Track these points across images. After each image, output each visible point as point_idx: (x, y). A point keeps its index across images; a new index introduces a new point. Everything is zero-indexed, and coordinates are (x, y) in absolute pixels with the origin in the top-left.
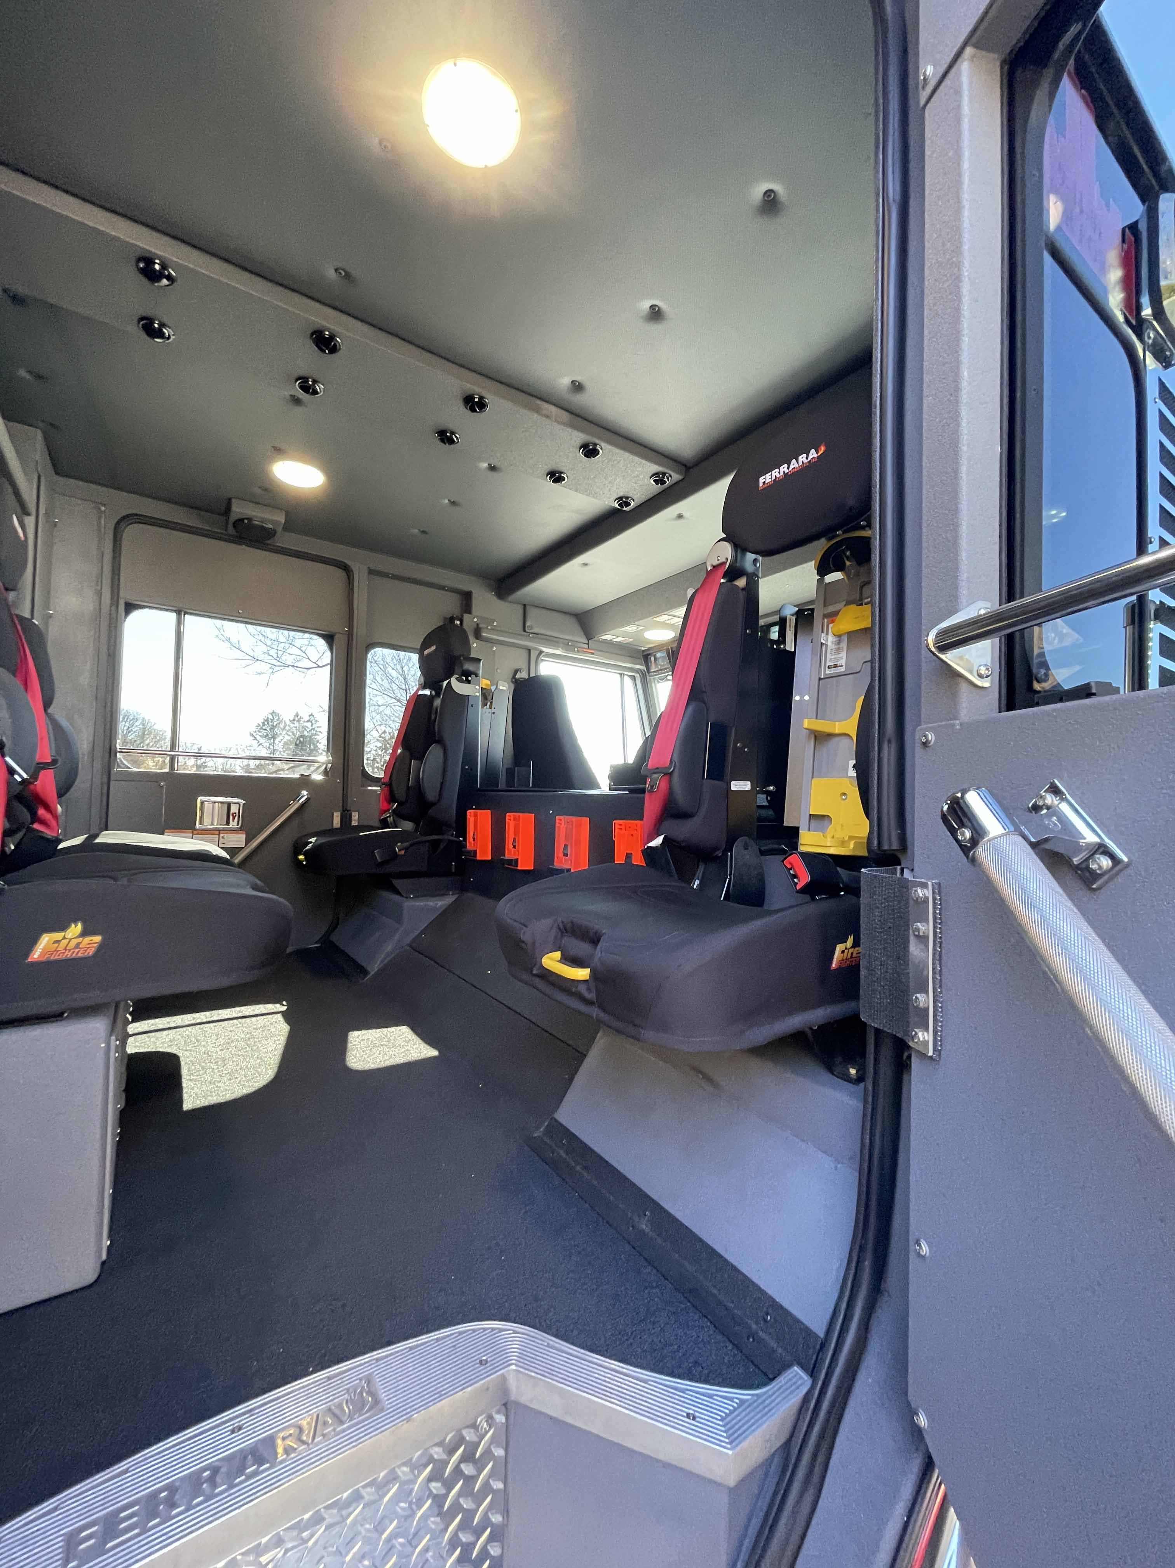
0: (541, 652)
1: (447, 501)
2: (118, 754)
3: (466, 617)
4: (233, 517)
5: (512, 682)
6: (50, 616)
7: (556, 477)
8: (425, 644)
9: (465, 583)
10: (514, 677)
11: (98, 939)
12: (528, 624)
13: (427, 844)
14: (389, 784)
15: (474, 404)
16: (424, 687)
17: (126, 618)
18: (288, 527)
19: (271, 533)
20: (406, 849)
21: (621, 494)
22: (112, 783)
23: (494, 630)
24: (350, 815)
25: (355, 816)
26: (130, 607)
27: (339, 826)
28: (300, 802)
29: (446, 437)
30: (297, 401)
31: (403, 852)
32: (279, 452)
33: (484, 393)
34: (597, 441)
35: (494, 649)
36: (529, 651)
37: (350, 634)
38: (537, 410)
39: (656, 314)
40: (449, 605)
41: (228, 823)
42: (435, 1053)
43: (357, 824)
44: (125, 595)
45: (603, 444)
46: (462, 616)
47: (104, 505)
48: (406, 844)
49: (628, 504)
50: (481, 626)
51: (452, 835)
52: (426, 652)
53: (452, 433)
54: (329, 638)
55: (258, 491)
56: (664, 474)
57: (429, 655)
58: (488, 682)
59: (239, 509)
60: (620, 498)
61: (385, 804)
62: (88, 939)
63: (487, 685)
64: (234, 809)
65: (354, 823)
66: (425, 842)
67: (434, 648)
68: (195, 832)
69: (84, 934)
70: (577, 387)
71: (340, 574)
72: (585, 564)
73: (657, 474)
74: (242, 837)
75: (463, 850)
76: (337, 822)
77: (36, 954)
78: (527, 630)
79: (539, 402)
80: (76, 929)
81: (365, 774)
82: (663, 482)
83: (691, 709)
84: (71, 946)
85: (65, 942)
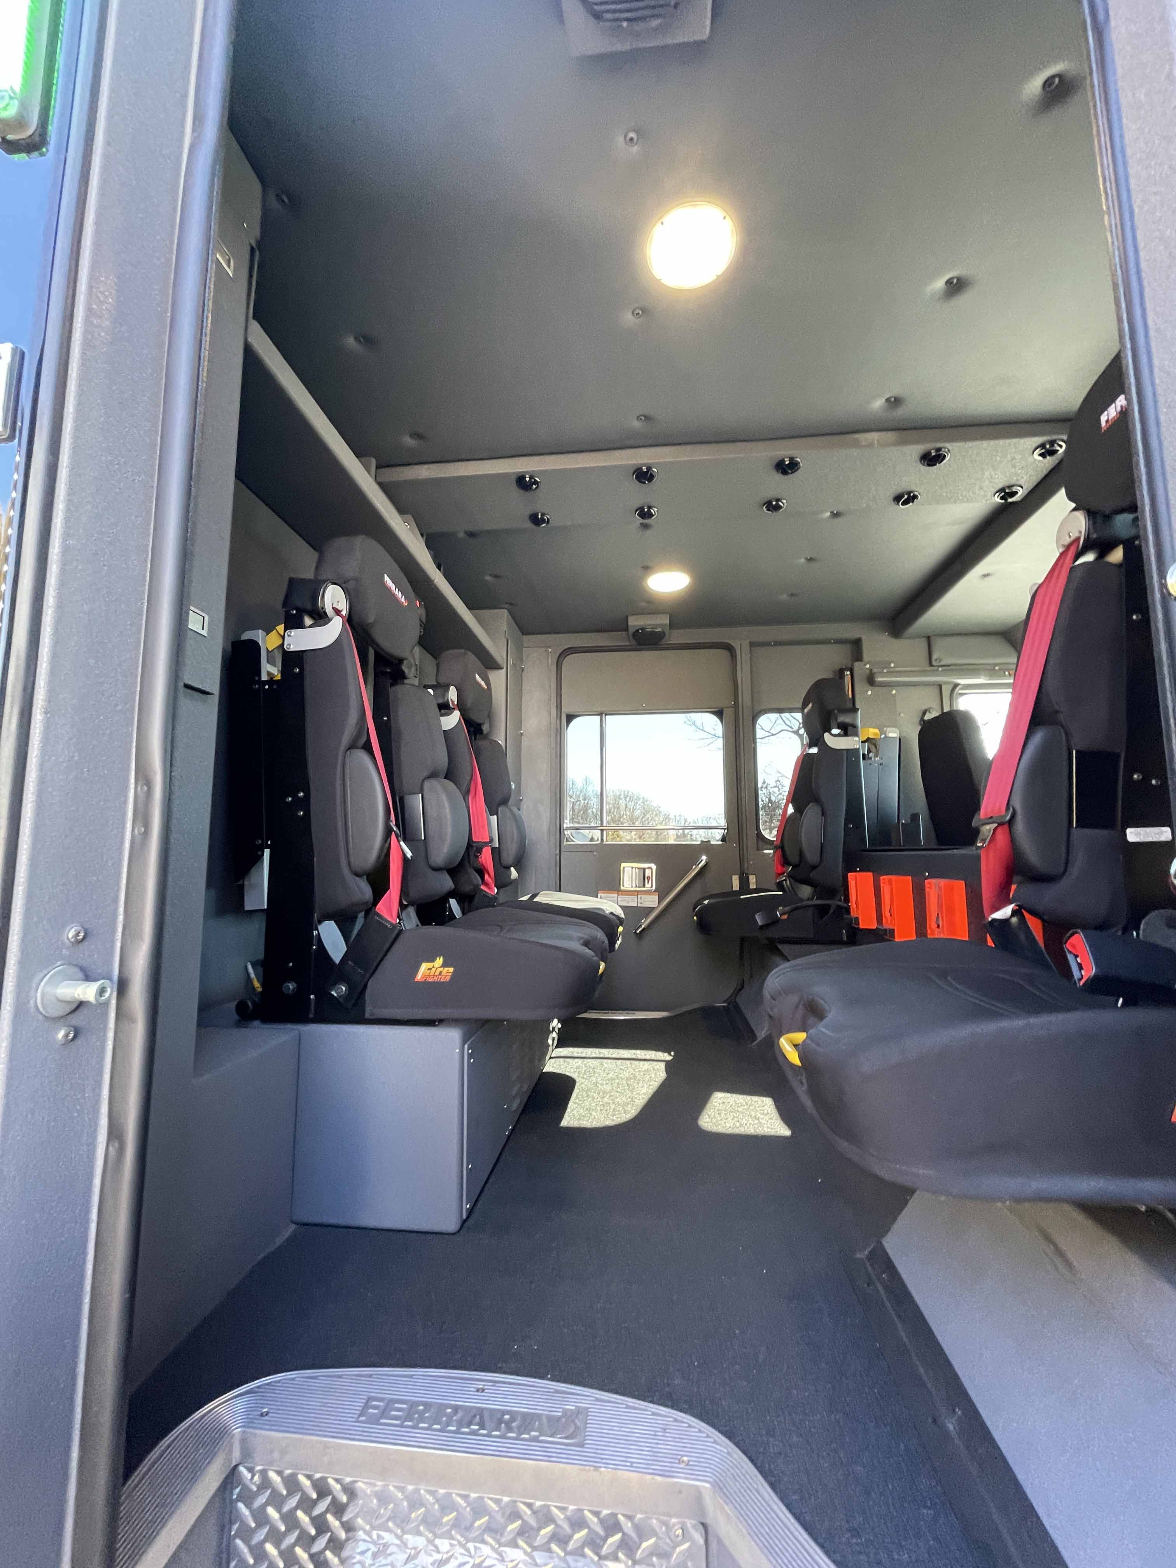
0: (956, 685)
1: (803, 560)
2: (565, 832)
3: (857, 665)
4: (631, 630)
5: (920, 724)
6: (522, 734)
7: (907, 498)
8: (805, 705)
9: (850, 631)
10: (922, 719)
11: (451, 970)
12: (934, 657)
13: (811, 909)
14: (780, 847)
15: (787, 467)
16: (811, 745)
17: (568, 726)
18: (672, 626)
19: (660, 636)
20: (789, 913)
21: (1000, 486)
22: (562, 853)
23: (891, 673)
24: (748, 879)
25: (752, 879)
26: (570, 718)
27: (738, 889)
28: (700, 866)
29: (773, 506)
30: (645, 527)
31: (785, 917)
32: (647, 569)
33: (791, 453)
34: (939, 445)
35: (894, 692)
36: (940, 686)
37: (736, 705)
38: (856, 444)
39: (956, 287)
40: (835, 657)
41: (644, 886)
42: (786, 1132)
43: (755, 887)
44: (566, 710)
45: (948, 445)
46: (852, 665)
47: (550, 647)
48: (787, 909)
49: (1014, 494)
50: (875, 670)
51: (840, 900)
52: (806, 711)
53: (778, 500)
54: (719, 714)
55: (644, 604)
56: (1052, 443)
57: (809, 712)
58: (877, 731)
59: (634, 622)
60: (1002, 490)
61: (780, 867)
62: (446, 969)
63: (875, 734)
64: (648, 873)
65: (752, 885)
66: (809, 906)
67: (810, 705)
68: (620, 893)
69: (444, 965)
70: (895, 402)
71: (723, 654)
72: (986, 576)
73: (1042, 446)
74: (656, 898)
75: (846, 916)
76: (736, 886)
77: (419, 977)
78: (934, 663)
79: (856, 436)
80: (439, 961)
81: (760, 836)
82: (1052, 453)
83: (1038, 738)
84: (437, 973)
85: (434, 970)
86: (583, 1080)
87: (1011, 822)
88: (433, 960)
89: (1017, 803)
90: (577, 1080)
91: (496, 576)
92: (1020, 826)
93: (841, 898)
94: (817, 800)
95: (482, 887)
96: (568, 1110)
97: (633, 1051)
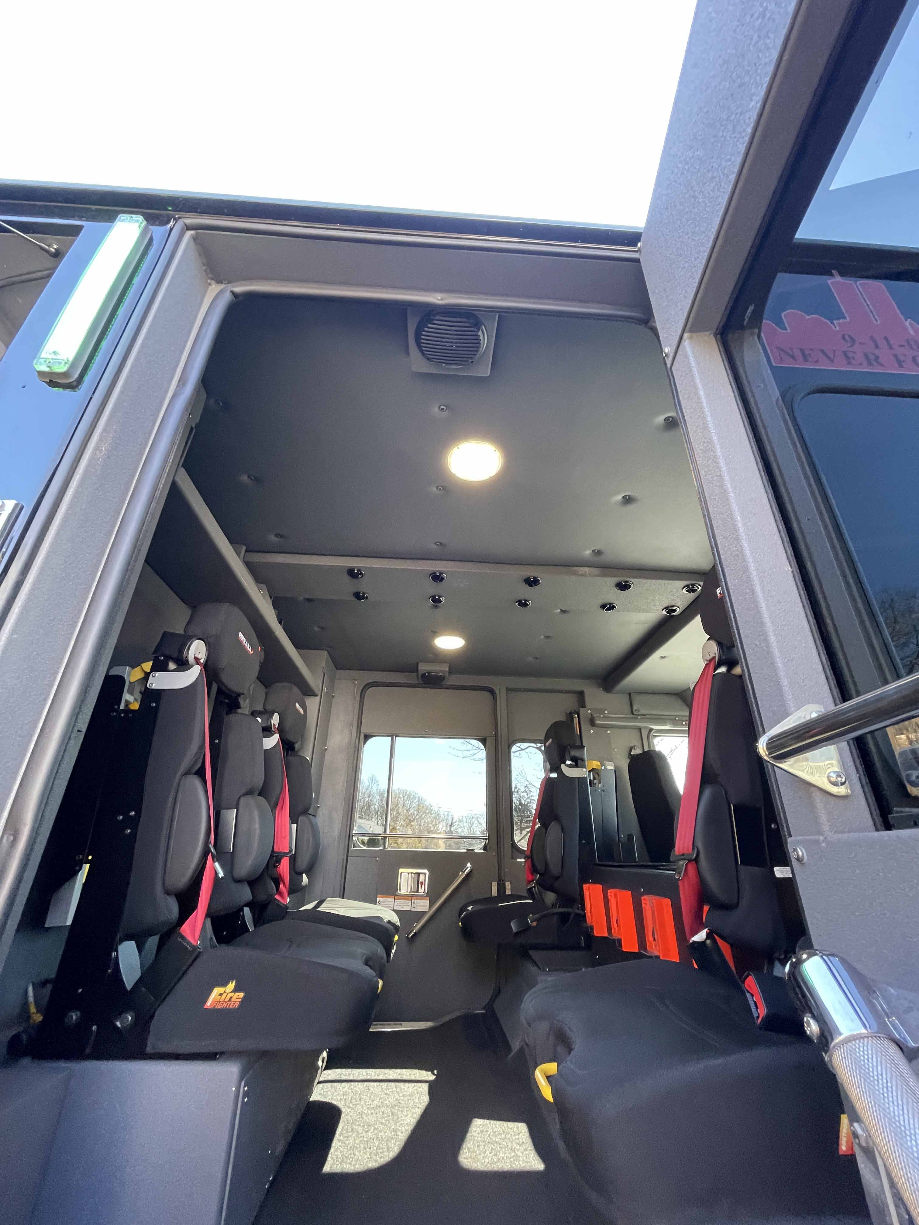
0: (651, 730)
1: (543, 637)
2: (354, 838)
3: (582, 710)
4: (420, 673)
5: (629, 758)
6: (326, 749)
7: (609, 607)
8: (546, 739)
9: (577, 685)
10: (630, 754)
11: (241, 995)
12: (634, 708)
13: (556, 917)
14: (530, 856)
15: (532, 582)
16: (552, 771)
17: (364, 744)
18: (451, 672)
19: (442, 678)
20: (538, 920)
21: (666, 605)
22: (349, 858)
23: (606, 718)
24: (504, 884)
25: (508, 885)
26: (367, 737)
27: (496, 895)
28: (465, 873)
29: (523, 604)
30: (436, 607)
31: (535, 924)
32: (435, 633)
33: (535, 575)
34: (627, 579)
35: (609, 732)
36: (640, 729)
37: (496, 735)
38: (575, 573)
39: (628, 500)
40: (568, 703)
41: (418, 890)
42: (542, 1167)
43: (510, 893)
44: (365, 730)
45: (632, 580)
46: (579, 710)
47: (356, 680)
48: (537, 916)
49: (675, 611)
50: (594, 715)
51: (578, 909)
52: (547, 744)
53: (526, 601)
54: (484, 741)
55: (430, 655)
56: (693, 585)
57: (549, 745)
58: (599, 763)
59: (423, 668)
60: (667, 608)
61: (530, 875)
62: (237, 994)
63: (597, 765)
64: (422, 878)
65: (508, 892)
66: (554, 914)
67: (550, 740)
68: (396, 897)
69: (235, 990)
70: (598, 553)
71: (487, 695)
72: (664, 657)
73: (687, 586)
74: (427, 902)
75: (585, 924)
76: (494, 892)
77: (209, 1004)
78: (635, 713)
79: (575, 568)
80: (232, 985)
81: (514, 845)
82: (694, 591)
83: (707, 792)
84: (227, 999)
85: (225, 995)
86: (349, 1110)
87: (697, 860)
88: (225, 984)
89: (699, 844)
90: (343, 1110)
91: (322, 628)
92: (703, 862)
93: (579, 907)
94: (557, 818)
95: (277, 897)
96: (332, 1150)
97: (399, 1071)
